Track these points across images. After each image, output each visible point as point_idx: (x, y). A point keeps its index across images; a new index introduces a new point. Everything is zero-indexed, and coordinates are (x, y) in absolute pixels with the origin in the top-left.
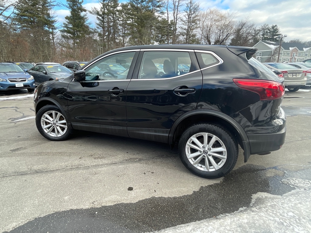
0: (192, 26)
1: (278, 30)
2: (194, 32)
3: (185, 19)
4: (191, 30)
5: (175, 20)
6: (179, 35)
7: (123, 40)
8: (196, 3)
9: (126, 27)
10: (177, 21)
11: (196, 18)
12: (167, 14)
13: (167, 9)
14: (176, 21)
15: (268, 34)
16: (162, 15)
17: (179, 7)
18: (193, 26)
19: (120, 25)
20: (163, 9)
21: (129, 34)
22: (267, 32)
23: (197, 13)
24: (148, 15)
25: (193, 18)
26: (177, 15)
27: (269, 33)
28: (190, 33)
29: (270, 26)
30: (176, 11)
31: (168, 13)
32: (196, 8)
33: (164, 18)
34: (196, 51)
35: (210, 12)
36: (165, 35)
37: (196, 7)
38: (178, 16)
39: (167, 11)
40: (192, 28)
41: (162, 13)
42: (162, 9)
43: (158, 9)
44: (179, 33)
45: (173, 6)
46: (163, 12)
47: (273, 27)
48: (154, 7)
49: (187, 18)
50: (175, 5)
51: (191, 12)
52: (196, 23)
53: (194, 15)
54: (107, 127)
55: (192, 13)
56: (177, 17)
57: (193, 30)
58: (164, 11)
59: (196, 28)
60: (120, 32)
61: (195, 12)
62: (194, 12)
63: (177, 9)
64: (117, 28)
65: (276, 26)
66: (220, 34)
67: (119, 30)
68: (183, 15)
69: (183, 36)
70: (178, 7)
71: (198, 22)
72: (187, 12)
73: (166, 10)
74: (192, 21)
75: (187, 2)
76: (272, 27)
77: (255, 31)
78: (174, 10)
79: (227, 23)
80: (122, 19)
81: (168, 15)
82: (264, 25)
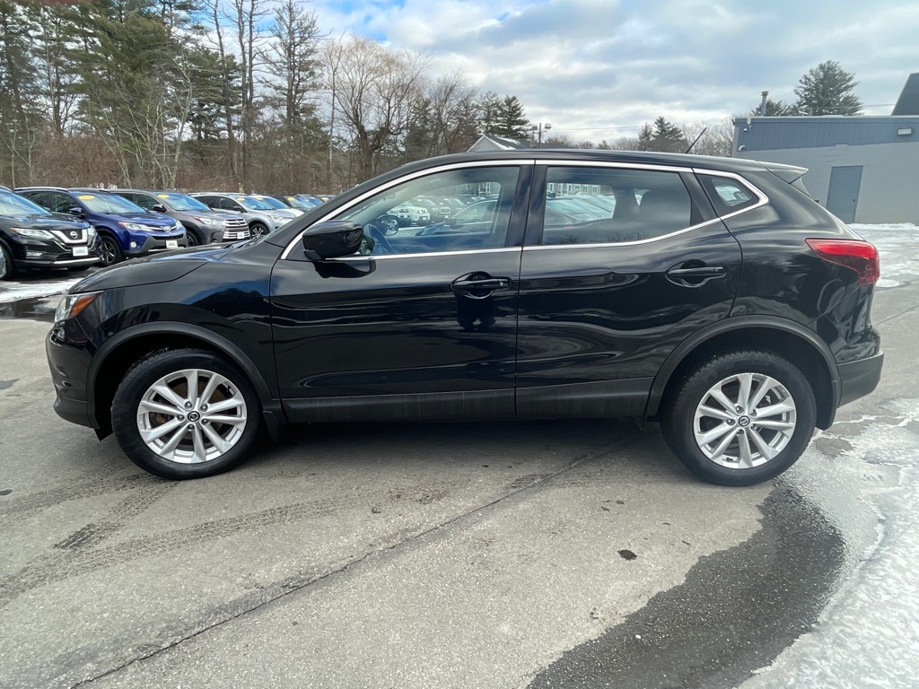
0: (299, 82)
1: (519, 109)
2: (309, 98)
3: (274, 56)
4: (297, 92)
5: (247, 56)
6: (263, 105)
7: (57, 108)
8: (304, 13)
9: (61, 63)
10: (254, 61)
11: (310, 58)
12: (217, 36)
13: (216, 20)
14: (251, 59)
15: (499, 118)
16: (199, 36)
17: (254, 18)
18: (303, 80)
19: (36, 52)
20: (200, 16)
21: (78, 89)
22: (495, 114)
23: (311, 43)
24: (154, 32)
25: (301, 56)
26: (251, 41)
27: (501, 115)
28: (297, 101)
29: (502, 98)
30: (247, 28)
31: (219, 33)
32: (306, 28)
33: (203, 47)
34: (697, 171)
35: (357, 45)
36: (213, 101)
37: (306, 24)
38: (254, 44)
39: (217, 25)
40: (300, 88)
41: (199, 29)
42: (197, 15)
43: (183, 14)
44: (261, 99)
45: (234, 13)
46: (202, 28)
47: (509, 102)
48: (167, 7)
49: (280, 55)
50: (241, 10)
51: (293, 39)
52: (312, 73)
53: (302, 48)
54: (443, 399)
55: (297, 40)
56: (251, 46)
57: (304, 91)
58: (204, 24)
59: (314, 87)
60: (41, 77)
61: (306, 39)
62: (303, 39)
63: (251, 22)
64: (24, 61)
65: (514, 98)
66: (389, 110)
67: (33, 69)
68: (268, 44)
69: (275, 107)
70: (251, 17)
71: (317, 71)
72: (280, 36)
73: (211, 20)
74: (298, 65)
75: (279, 6)
76: (506, 101)
77: (466, 108)
78: (241, 25)
79: (406, 81)
80: (40, 34)
81: (220, 38)
82: (487, 95)
